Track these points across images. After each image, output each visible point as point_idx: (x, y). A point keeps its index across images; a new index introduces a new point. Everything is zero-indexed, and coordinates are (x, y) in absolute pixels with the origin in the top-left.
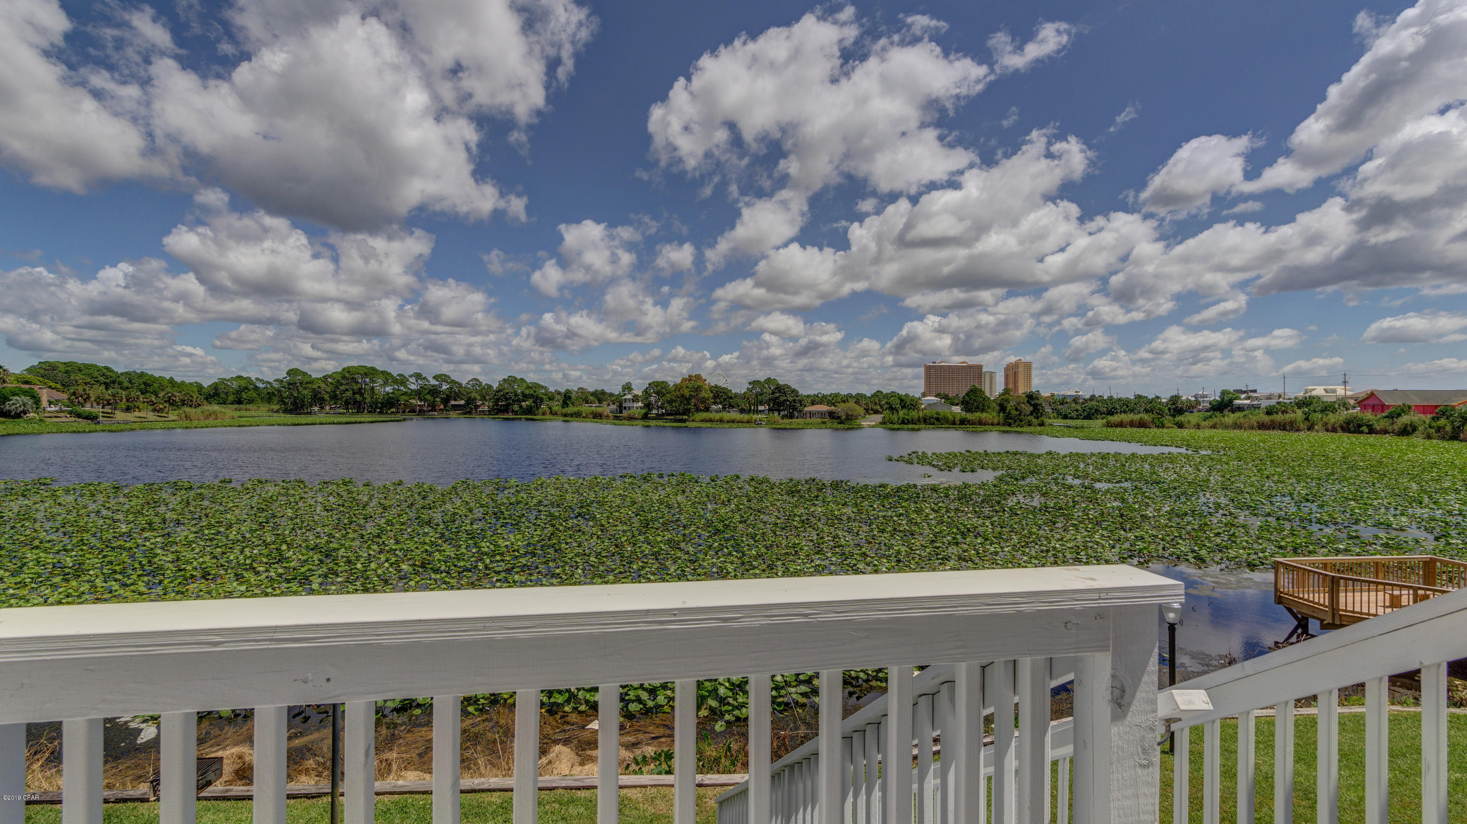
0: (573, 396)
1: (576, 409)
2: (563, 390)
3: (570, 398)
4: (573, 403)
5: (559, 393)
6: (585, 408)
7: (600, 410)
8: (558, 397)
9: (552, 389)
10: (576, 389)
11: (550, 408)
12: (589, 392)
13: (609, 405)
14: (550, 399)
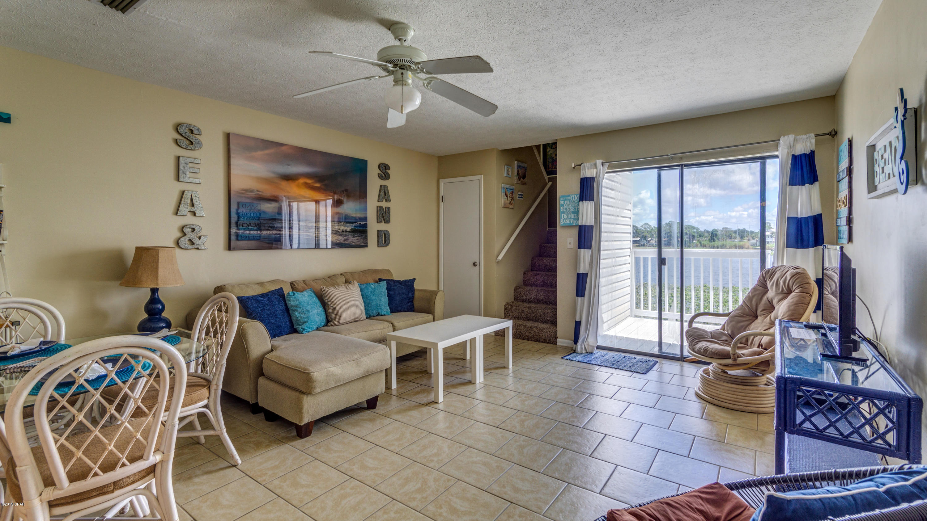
0: (719, 233)
1: (720, 243)
2: (710, 229)
3: (716, 235)
4: (718, 239)
5: (708, 232)
6: (729, 242)
7: (742, 243)
8: (707, 234)
9: (702, 229)
10: (721, 229)
11: (700, 243)
12: (732, 231)
13: (749, 240)
14: (700, 236)
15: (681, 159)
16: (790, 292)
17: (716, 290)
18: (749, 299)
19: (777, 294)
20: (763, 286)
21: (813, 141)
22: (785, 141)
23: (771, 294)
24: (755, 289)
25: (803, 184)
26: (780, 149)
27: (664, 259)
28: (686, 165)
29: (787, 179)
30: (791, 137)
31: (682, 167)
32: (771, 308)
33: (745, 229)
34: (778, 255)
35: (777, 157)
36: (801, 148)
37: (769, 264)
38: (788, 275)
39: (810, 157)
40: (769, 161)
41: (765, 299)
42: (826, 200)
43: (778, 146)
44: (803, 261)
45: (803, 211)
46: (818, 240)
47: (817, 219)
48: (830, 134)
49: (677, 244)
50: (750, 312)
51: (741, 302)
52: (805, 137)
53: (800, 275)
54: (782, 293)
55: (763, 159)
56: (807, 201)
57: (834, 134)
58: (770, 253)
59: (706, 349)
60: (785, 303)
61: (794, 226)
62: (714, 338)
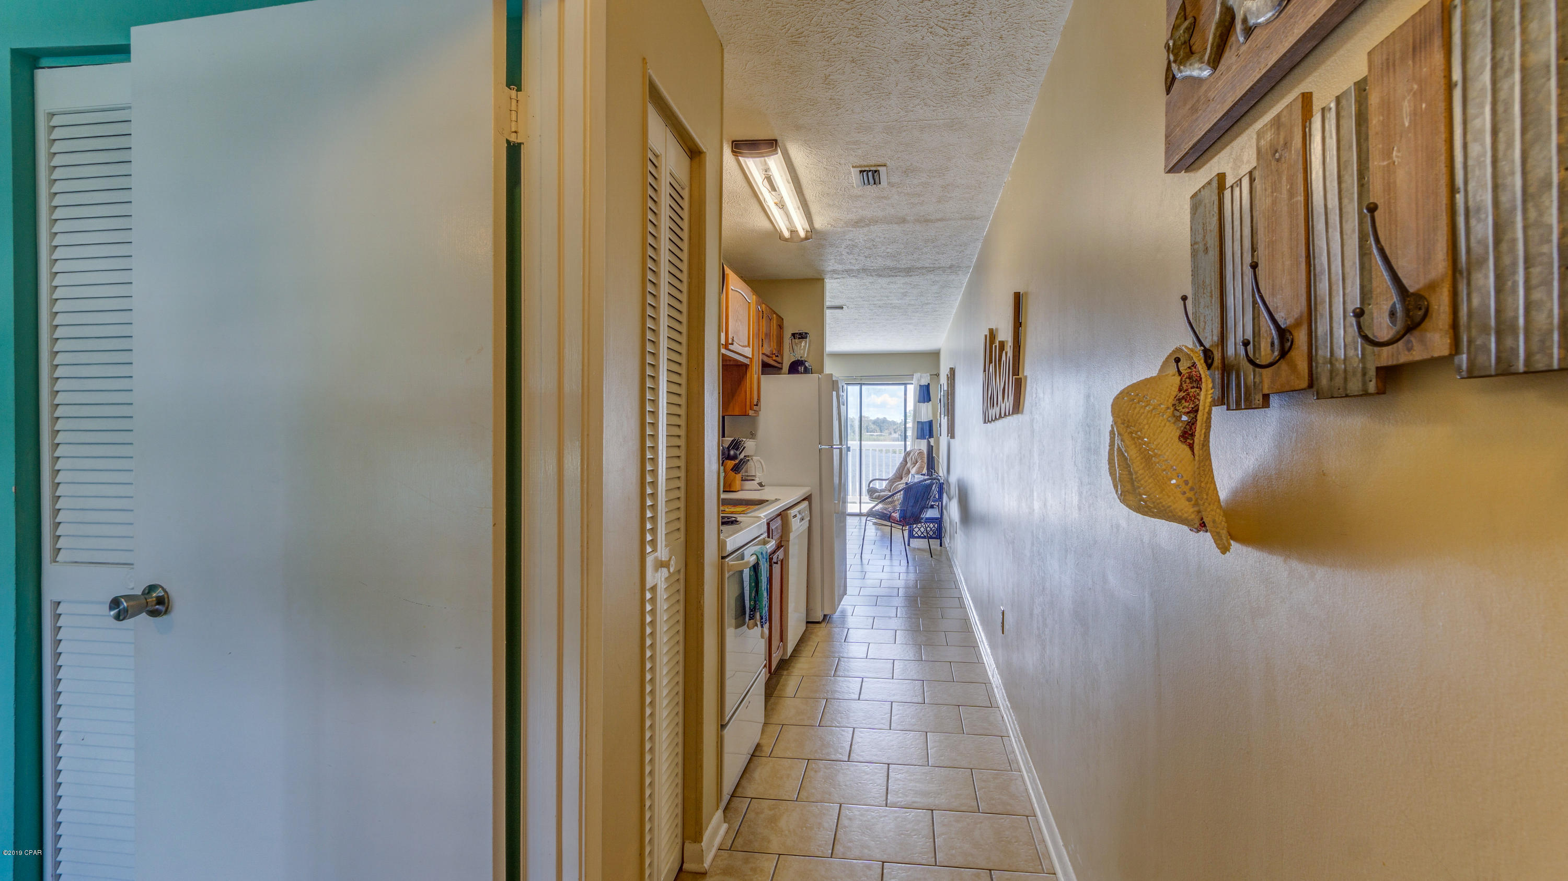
15: (861, 379)
16: (917, 462)
17: (881, 465)
18: (899, 469)
19: (912, 464)
20: (905, 461)
21: (929, 378)
22: (916, 376)
23: (909, 465)
24: (901, 463)
25: (924, 403)
26: (914, 380)
27: (849, 447)
28: (864, 384)
29: (917, 398)
30: (919, 374)
31: (861, 385)
32: (908, 472)
33: (885, 418)
34: (913, 444)
35: (912, 384)
36: (924, 382)
37: (908, 449)
38: (916, 454)
39: (928, 386)
40: (908, 386)
41: (906, 468)
42: (934, 414)
43: (913, 378)
44: (923, 445)
45: (924, 418)
46: (931, 436)
47: (930, 423)
48: (936, 375)
49: (857, 437)
50: (899, 476)
51: (894, 472)
52: (925, 375)
53: (921, 453)
54: (914, 463)
55: (905, 384)
56: (926, 412)
57: (938, 375)
58: (908, 443)
59: (879, 496)
60: (915, 468)
61: (920, 426)
62: (882, 491)
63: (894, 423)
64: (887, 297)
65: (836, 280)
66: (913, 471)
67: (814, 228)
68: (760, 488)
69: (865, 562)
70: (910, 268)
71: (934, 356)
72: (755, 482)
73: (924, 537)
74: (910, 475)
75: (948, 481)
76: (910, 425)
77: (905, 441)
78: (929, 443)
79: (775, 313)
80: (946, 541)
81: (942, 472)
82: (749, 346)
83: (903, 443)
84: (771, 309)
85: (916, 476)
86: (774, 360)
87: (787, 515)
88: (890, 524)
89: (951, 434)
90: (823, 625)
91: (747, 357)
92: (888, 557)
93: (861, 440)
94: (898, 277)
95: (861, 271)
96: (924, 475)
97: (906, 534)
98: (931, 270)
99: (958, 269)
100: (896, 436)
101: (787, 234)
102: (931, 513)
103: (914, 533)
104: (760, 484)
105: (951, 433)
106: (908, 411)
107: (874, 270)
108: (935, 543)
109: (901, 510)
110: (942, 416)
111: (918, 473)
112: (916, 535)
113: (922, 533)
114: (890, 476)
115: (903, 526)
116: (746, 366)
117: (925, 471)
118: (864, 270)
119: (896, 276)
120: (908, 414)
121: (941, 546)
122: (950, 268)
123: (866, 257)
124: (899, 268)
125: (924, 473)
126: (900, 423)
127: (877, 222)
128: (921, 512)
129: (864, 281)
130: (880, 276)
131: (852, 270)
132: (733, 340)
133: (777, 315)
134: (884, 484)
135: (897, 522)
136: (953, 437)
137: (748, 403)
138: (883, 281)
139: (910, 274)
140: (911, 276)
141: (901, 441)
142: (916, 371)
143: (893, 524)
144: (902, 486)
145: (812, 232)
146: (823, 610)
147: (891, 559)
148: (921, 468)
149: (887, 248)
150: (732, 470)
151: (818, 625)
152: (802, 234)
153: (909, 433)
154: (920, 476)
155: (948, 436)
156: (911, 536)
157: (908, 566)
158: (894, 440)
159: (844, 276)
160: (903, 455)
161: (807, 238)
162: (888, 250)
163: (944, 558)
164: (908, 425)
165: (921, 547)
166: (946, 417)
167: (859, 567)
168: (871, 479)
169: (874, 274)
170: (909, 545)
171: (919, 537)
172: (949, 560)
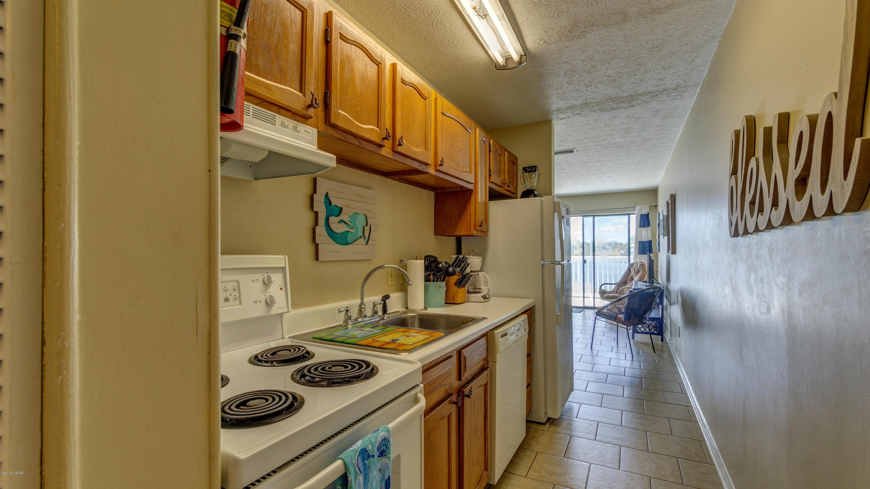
15: (594, 212)
16: (639, 272)
17: (610, 273)
18: (624, 276)
19: (635, 273)
20: (629, 270)
21: (648, 209)
22: (637, 208)
23: (632, 273)
24: (626, 272)
25: (645, 227)
26: (636, 211)
27: (586, 260)
28: (596, 215)
29: (641, 223)
30: (640, 206)
31: (594, 216)
32: (632, 280)
34: (635, 258)
35: (634, 214)
36: (644, 212)
37: (632, 262)
38: (638, 265)
39: (647, 215)
40: (631, 216)
41: (630, 276)
42: (653, 234)
43: (635, 209)
44: (644, 259)
45: (644, 239)
46: (651, 251)
47: (650, 242)
48: (654, 206)
49: (592, 253)
50: (624, 282)
51: (621, 278)
52: (645, 207)
53: (642, 265)
54: (636, 272)
55: (629, 214)
56: (646, 234)
57: (656, 206)
58: (632, 257)
59: (608, 296)
60: (637, 276)
61: (641, 245)
62: (610, 292)
63: (621, 244)
64: (611, 136)
65: (562, 121)
66: (636, 278)
67: (527, 50)
68: (483, 300)
69: (595, 353)
70: (631, 96)
71: (653, 192)
72: (479, 295)
73: (647, 333)
74: (634, 282)
75: (667, 288)
76: (632, 245)
77: (629, 255)
78: (650, 257)
79: (506, 150)
80: (667, 336)
81: (661, 279)
82: (470, 172)
83: (627, 257)
84: (498, 144)
85: (639, 283)
86: (506, 190)
87: (493, 336)
88: (616, 323)
89: (672, 250)
90: (547, 425)
91: (471, 183)
92: (615, 349)
93: (594, 255)
94: (620, 110)
95: (584, 106)
96: (645, 282)
97: (631, 332)
98: (653, 95)
99: (684, 89)
100: (623, 252)
101: (501, 60)
102: (653, 314)
103: (638, 329)
104: (484, 297)
105: (673, 248)
106: (631, 236)
107: (595, 103)
108: (657, 339)
109: (626, 313)
110: (661, 236)
111: (640, 280)
112: (640, 331)
113: (645, 330)
114: (618, 280)
115: (628, 326)
116: (471, 191)
117: (646, 278)
118: (587, 104)
119: (618, 108)
120: (631, 239)
121: (662, 340)
122: (676, 89)
123: (587, 86)
124: (620, 98)
125: (645, 280)
126: (626, 244)
127: (593, 25)
128: (645, 313)
129: (588, 119)
130: (602, 110)
131: (575, 106)
132: (442, 161)
133: (508, 152)
134: (613, 286)
135: (623, 323)
136: (674, 252)
137: (472, 225)
138: (606, 117)
139: (633, 103)
140: (633, 106)
141: (626, 256)
142: (638, 205)
143: (619, 324)
144: (627, 293)
145: (526, 54)
146: (546, 413)
147: (618, 352)
148: (643, 277)
149: (607, 69)
150: (455, 284)
151: (541, 427)
152: (516, 57)
153: (632, 250)
154: (642, 283)
155: (668, 252)
156: (635, 331)
157: (632, 360)
158: (622, 255)
159: (568, 114)
160: (627, 266)
161: (520, 62)
162: (609, 72)
163: (666, 355)
164: (631, 245)
165: (644, 341)
166: (666, 238)
167: (589, 359)
168: (603, 283)
169: (596, 108)
170: (633, 338)
171: (642, 333)
172: (671, 356)
